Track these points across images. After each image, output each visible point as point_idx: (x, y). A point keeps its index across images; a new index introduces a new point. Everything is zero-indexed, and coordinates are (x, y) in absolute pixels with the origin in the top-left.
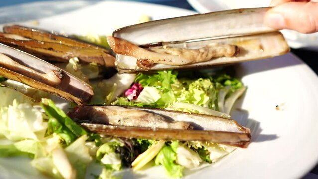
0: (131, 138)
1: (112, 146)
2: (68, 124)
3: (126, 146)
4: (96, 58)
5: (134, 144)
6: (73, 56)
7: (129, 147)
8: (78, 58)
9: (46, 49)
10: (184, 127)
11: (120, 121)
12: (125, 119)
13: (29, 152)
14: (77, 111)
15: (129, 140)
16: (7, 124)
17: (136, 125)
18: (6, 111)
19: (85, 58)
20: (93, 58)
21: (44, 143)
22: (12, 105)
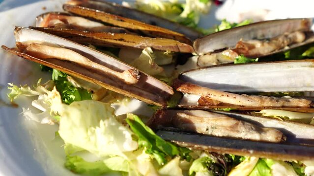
0: (223, 154)
1: (204, 164)
2: (160, 145)
3: (218, 163)
4: (170, 47)
5: (227, 161)
6: (146, 46)
7: (222, 164)
8: (152, 48)
9: (116, 40)
10: (277, 138)
11: (207, 129)
12: (213, 128)
13: (120, 170)
14: (161, 116)
15: (222, 157)
16: (95, 145)
17: (225, 135)
18: (93, 133)
19: (158, 47)
20: (167, 47)
21: (135, 161)
22: (99, 126)
